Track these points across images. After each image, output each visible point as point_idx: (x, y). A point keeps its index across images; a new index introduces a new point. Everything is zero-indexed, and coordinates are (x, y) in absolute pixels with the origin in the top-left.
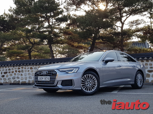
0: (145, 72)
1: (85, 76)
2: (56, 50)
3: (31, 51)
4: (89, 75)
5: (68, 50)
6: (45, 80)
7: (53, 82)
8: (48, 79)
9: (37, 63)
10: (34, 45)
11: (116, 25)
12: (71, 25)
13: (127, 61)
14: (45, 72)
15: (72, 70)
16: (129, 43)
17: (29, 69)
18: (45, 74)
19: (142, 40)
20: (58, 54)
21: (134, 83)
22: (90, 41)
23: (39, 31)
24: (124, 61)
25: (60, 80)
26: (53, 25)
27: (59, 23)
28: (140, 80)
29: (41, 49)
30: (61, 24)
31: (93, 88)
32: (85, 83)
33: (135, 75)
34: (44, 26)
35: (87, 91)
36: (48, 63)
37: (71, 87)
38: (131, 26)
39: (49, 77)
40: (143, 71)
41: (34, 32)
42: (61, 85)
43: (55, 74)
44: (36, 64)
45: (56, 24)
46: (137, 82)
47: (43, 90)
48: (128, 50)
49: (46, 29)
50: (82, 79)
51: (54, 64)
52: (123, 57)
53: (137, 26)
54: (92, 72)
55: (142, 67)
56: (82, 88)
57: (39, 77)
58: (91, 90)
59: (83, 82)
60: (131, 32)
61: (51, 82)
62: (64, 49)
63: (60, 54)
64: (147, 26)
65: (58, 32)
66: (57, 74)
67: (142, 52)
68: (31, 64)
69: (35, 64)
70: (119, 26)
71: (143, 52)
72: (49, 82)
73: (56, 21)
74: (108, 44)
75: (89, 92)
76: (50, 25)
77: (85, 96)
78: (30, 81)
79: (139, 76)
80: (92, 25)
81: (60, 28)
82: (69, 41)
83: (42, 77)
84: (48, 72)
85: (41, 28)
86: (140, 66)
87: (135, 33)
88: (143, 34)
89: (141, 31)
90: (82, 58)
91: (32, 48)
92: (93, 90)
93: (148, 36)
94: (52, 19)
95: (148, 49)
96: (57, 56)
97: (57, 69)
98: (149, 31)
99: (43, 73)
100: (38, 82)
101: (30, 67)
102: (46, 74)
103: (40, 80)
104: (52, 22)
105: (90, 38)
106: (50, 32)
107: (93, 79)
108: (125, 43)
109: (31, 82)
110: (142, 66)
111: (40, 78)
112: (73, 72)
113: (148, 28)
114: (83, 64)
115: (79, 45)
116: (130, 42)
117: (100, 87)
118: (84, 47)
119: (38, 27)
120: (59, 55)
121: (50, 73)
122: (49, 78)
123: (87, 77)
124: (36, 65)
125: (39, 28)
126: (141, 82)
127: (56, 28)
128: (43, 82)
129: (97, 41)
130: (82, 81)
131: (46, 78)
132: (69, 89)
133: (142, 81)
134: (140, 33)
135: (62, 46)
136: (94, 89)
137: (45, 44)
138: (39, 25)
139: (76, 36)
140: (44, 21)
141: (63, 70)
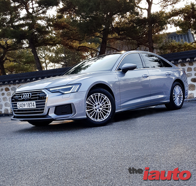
0: (187, 82)
1: (91, 96)
2: (45, 56)
3: (4, 61)
4: (98, 95)
5: (65, 55)
6: (28, 107)
7: (41, 110)
8: (32, 105)
9: (16, 80)
10: (8, 51)
11: (138, 7)
12: (66, 11)
13: (159, 66)
14: (27, 94)
15: (70, 89)
16: (162, 35)
17: (4, 91)
18: (27, 97)
19: (182, 29)
20: (49, 63)
21: (169, 101)
22: (98, 37)
23: (12, 24)
24: (154, 67)
25: (53, 107)
26: (35, 13)
27: (45, 8)
28: (179, 96)
29: (20, 57)
30: (47, 11)
31: (105, 115)
32: (92, 108)
33: (170, 89)
34: (19, 15)
35: (97, 120)
36: (33, 79)
37: (70, 116)
38: (164, 7)
39: (34, 102)
40: (183, 82)
41: (4, 28)
42: (55, 113)
43: (44, 97)
44: (14, 81)
45: (39, 11)
46: (174, 99)
47: (27, 123)
48: (161, 48)
49: (24, 20)
50: (87, 102)
51: (43, 80)
52: (152, 60)
53: (173, 7)
54: (102, 90)
55: (181, 75)
56: (88, 115)
57: (18, 103)
58: (103, 117)
59: (89, 107)
60: (165, 17)
61: (38, 110)
62: (57, 53)
63: (53, 62)
64: (190, 4)
65: (45, 25)
66: (47, 97)
67: (183, 49)
68: (6, 83)
69: (12, 82)
70: (144, 8)
71: (185, 50)
72: (34, 110)
73: (39, 6)
74: (129, 40)
75: (99, 121)
76: (30, 13)
77: (93, 127)
78: (8, 110)
79: (178, 90)
80: (99, 9)
81: (47, 17)
82: (64, 39)
83: (23, 103)
84: (32, 94)
85: (14, 20)
86: (179, 73)
87: (172, 18)
88: (184, 19)
89: (180, 14)
90: (87, 66)
91: (4, 56)
92: (105, 118)
93: (192, 22)
94: (31, 3)
95: (192, 44)
96: (48, 65)
97: (46, 89)
98: (193, 12)
99: (24, 97)
100: (18, 111)
101: (4, 87)
102: (29, 97)
103: (21, 108)
104: (33, 8)
105: (99, 33)
106: (31, 26)
107: (105, 101)
108: (156, 37)
109: (9, 112)
110: (182, 73)
111: (20, 105)
112: (72, 92)
113: (192, 9)
114: (88, 77)
115: (82, 45)
116: (164, 34)
117: (116, 111)
118: (90, 48)
119: (9, 18)
120: (51, 64)
121: (36, 96)
122: (35, 104)
123: (94, 97)
124: (14, 83)
125: (12, 21)
126: (180, 98)
127: (40, 19)
128: (26, 111)
129: (110, 36)
130: (88, 105)
131: (30, 105)
132: (67, 118)
133: (182, 97)
134: (179, 18)
135: (55, 48)
136: (107, 115)
137: (25, 48)
138: (11, 15)
139: (74, 30)
140: (18, 7)
141: (55, 90)
